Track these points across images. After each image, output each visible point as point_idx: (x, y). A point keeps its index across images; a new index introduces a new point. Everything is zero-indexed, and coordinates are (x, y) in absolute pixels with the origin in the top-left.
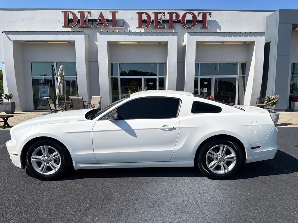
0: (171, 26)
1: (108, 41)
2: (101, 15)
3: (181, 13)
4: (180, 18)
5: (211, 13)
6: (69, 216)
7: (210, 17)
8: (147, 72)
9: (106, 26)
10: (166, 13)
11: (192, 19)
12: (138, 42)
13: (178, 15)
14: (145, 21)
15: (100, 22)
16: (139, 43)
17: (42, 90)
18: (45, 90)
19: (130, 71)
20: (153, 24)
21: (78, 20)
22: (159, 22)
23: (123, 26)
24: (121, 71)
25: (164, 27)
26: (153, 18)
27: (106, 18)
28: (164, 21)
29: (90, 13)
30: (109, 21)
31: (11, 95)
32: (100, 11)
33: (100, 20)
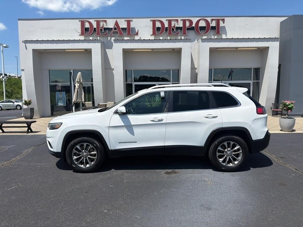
0: (184, 33)
1: (123, 49)
2: (117, 24)
3: (195, 20)
4: (193, 25)
5: (224, 20)
6: (106, 211)
7: (224, 23)
9: (121, 34)
10: (179, 21)
12: (152, 49)
13: (191, 22)
14: (158, 29)
15: (115, 31)
17: (59, 96)
18: (62, 96)
20: (167, 31)
21: (94, 29)
23: (137, 34)
25: (178, 34)
26: (166, 25)
28: (178, 28)
29: (105, 21)
30: (124, 29)
31: (30, 101)
32: (115, 20)
33: (115, 29)
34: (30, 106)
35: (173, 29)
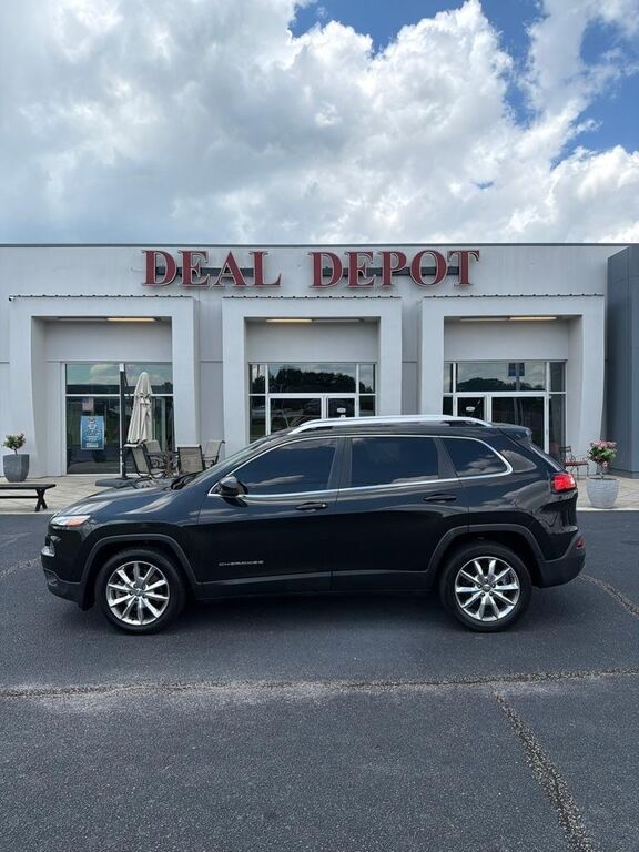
0: (387, 283)
1: (245, 318)
2: (230, 259)
3: (410, 255)
4: (409, 264)
5: (478, 252)
7: (477, 260)
9: (240, 283)
10: (375, 254)
11: (434, 266)
12: (313, 319)
13: (402, 257)
14: (327, 273)
15: (228, 275)
17: (89, 426)
18: (95, 425)
20: (346, 278)
21: (178, 269)
23: (278, 283)
25: (372, 284)
26: (345, 264)
27: (240, 266)
28: (371, 272)
29: (204, 253)
30: (247, 272)
31: (20, 438)
32: (228, 249)
33: (227, 270)
34: (21, 451)
35: (361, 274)
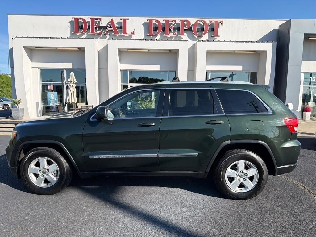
0: (182, 34)
1: (119, 49)
2: (112, 22)
3: (193, 21)
4: (191, 26)
7: (222, 25)
8: (157, 78)
9: (116, 33)
10: (177, 21)
11: (203, 27)
13: (189, 23)
16: (150, 51)
17: (51, 96)
18: (54, 96)
19: (140, 78)
20: (164, 31)
21: (88, 27)
22: (170, 30)
23: (133, 33)
24: (130, 78)
25: (175, 34)
27: (116, 26)
28: (175, 29)
29: (100, 19)
30: (120, 28)
32: (110, 18)
33: (110, 27)
